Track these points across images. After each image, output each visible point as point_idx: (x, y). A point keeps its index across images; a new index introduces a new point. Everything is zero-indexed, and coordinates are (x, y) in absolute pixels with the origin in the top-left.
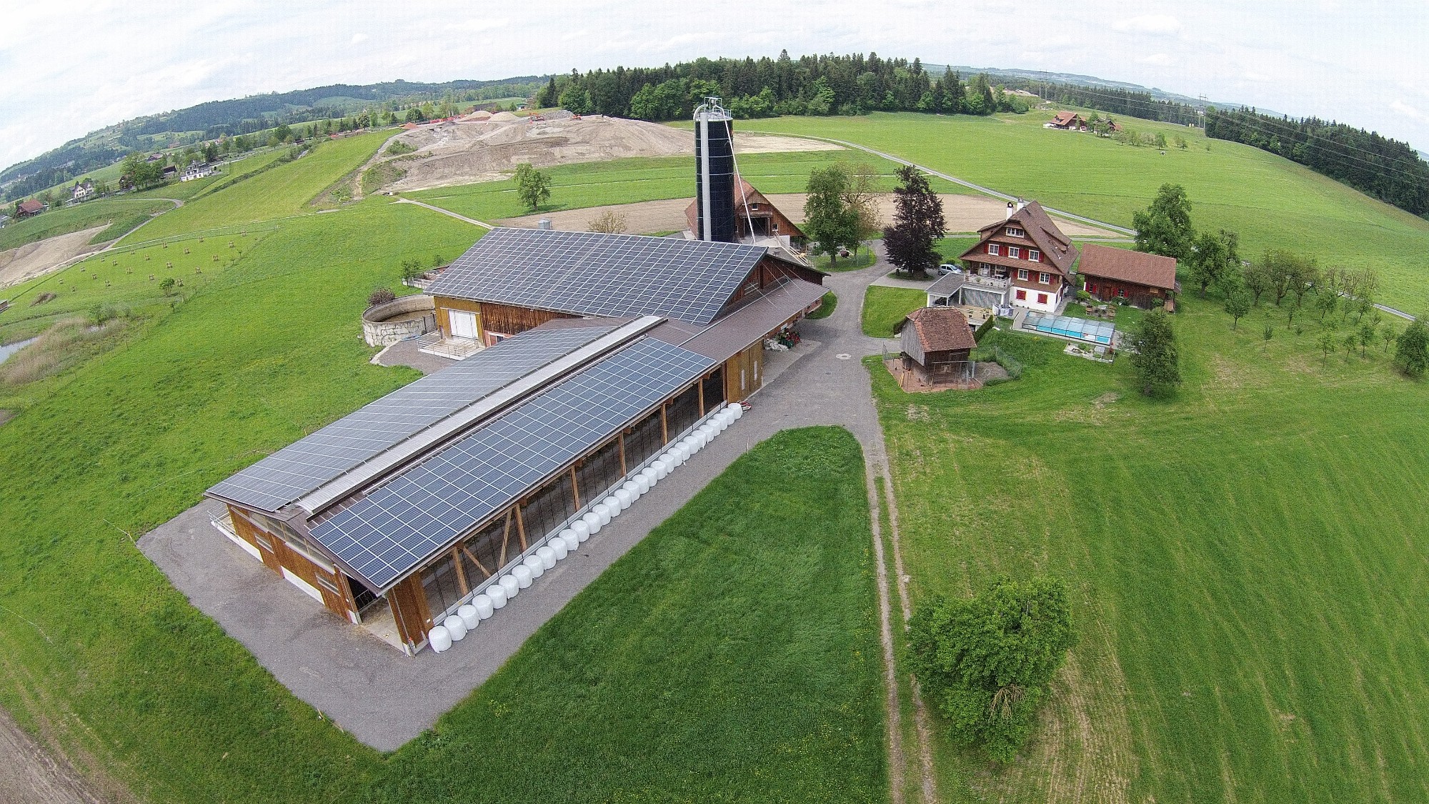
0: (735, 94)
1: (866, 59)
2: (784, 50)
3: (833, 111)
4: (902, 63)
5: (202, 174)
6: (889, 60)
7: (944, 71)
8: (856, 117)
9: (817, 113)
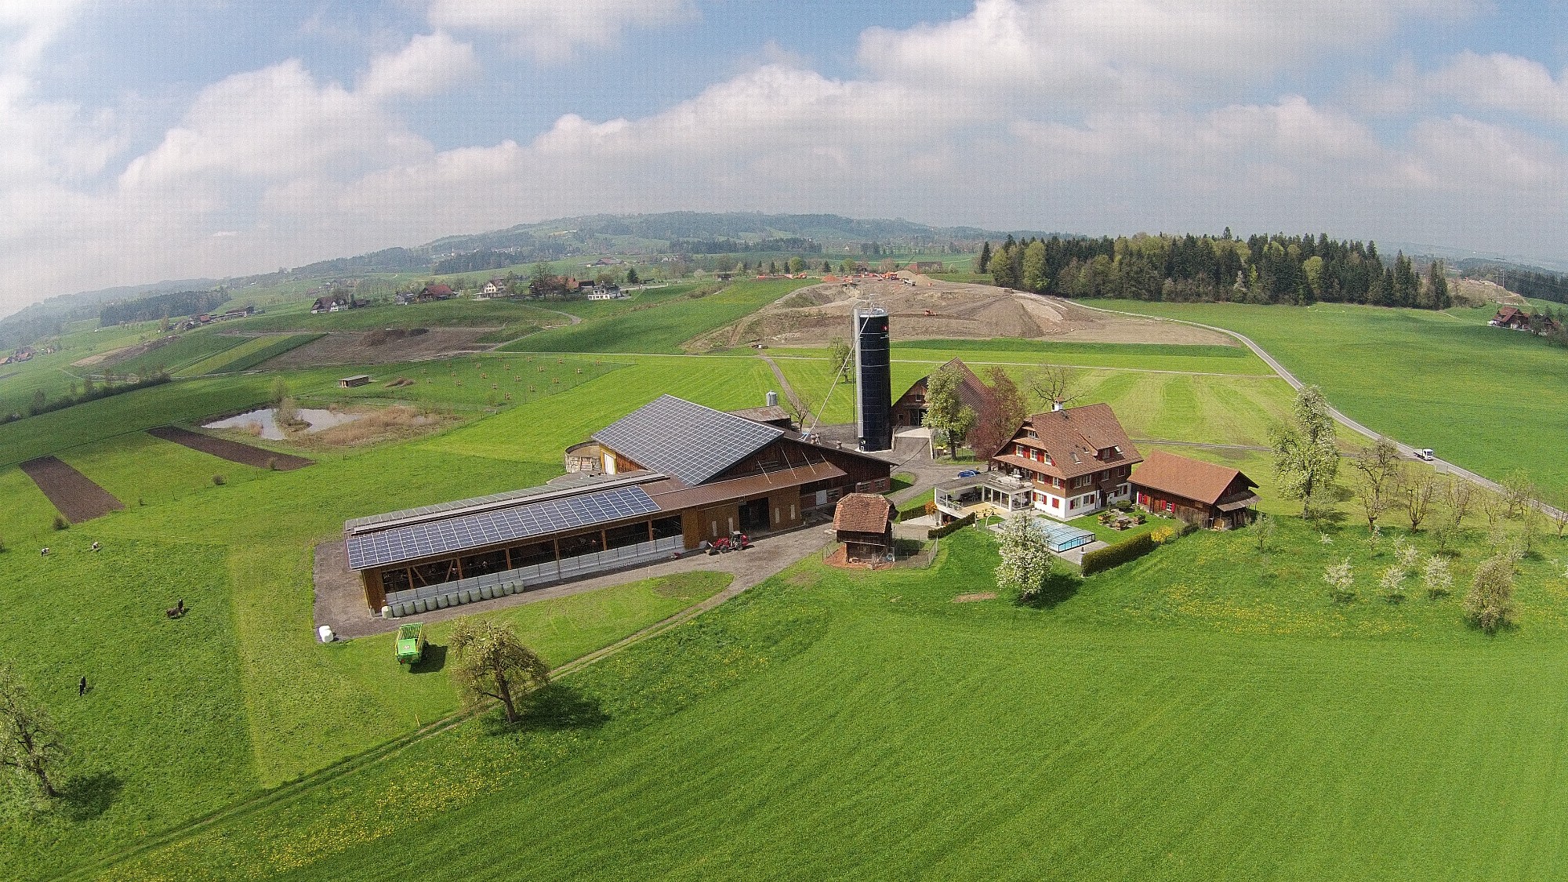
0: (1168, 275)
1: (1317, 242)
2: (1227, 228)
3: (1274, 299)
4: (1357, 247)
5: (608, 296)
6: (1345, 243)
7: (1395, 255)
8: (1297, 307)
9: (1255, 300)
